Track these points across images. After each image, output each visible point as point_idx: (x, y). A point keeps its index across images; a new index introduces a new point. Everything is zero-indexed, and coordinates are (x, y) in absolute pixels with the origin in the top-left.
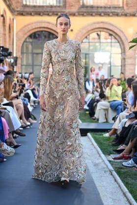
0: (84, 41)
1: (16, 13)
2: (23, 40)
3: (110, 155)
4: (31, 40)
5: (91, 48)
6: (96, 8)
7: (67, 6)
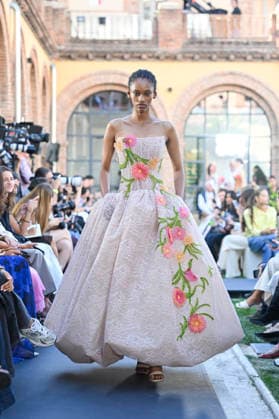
2: (72, 109)
3: (248, 344)
4: (86, 110)
5: (209, 125)
6: (219, 45)
7: (161, 39)
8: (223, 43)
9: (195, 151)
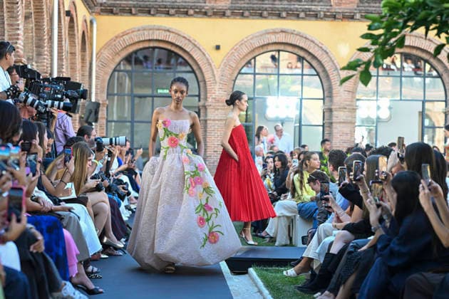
0: (243, 71)
1: (98, 9)
2: (113, 66)
4: (129, 68)
5: (259, 86)
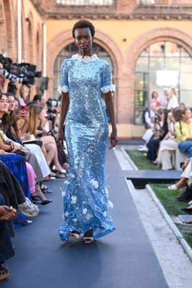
0: (142, 55)
1: (47, 16)
2: (57, 53)
3: (177, 216)
4: (67, 54)
5: (152, 64)
6: (159, 9)
7: (118, 5)
8: (161, 8)
9: (142, 83)
